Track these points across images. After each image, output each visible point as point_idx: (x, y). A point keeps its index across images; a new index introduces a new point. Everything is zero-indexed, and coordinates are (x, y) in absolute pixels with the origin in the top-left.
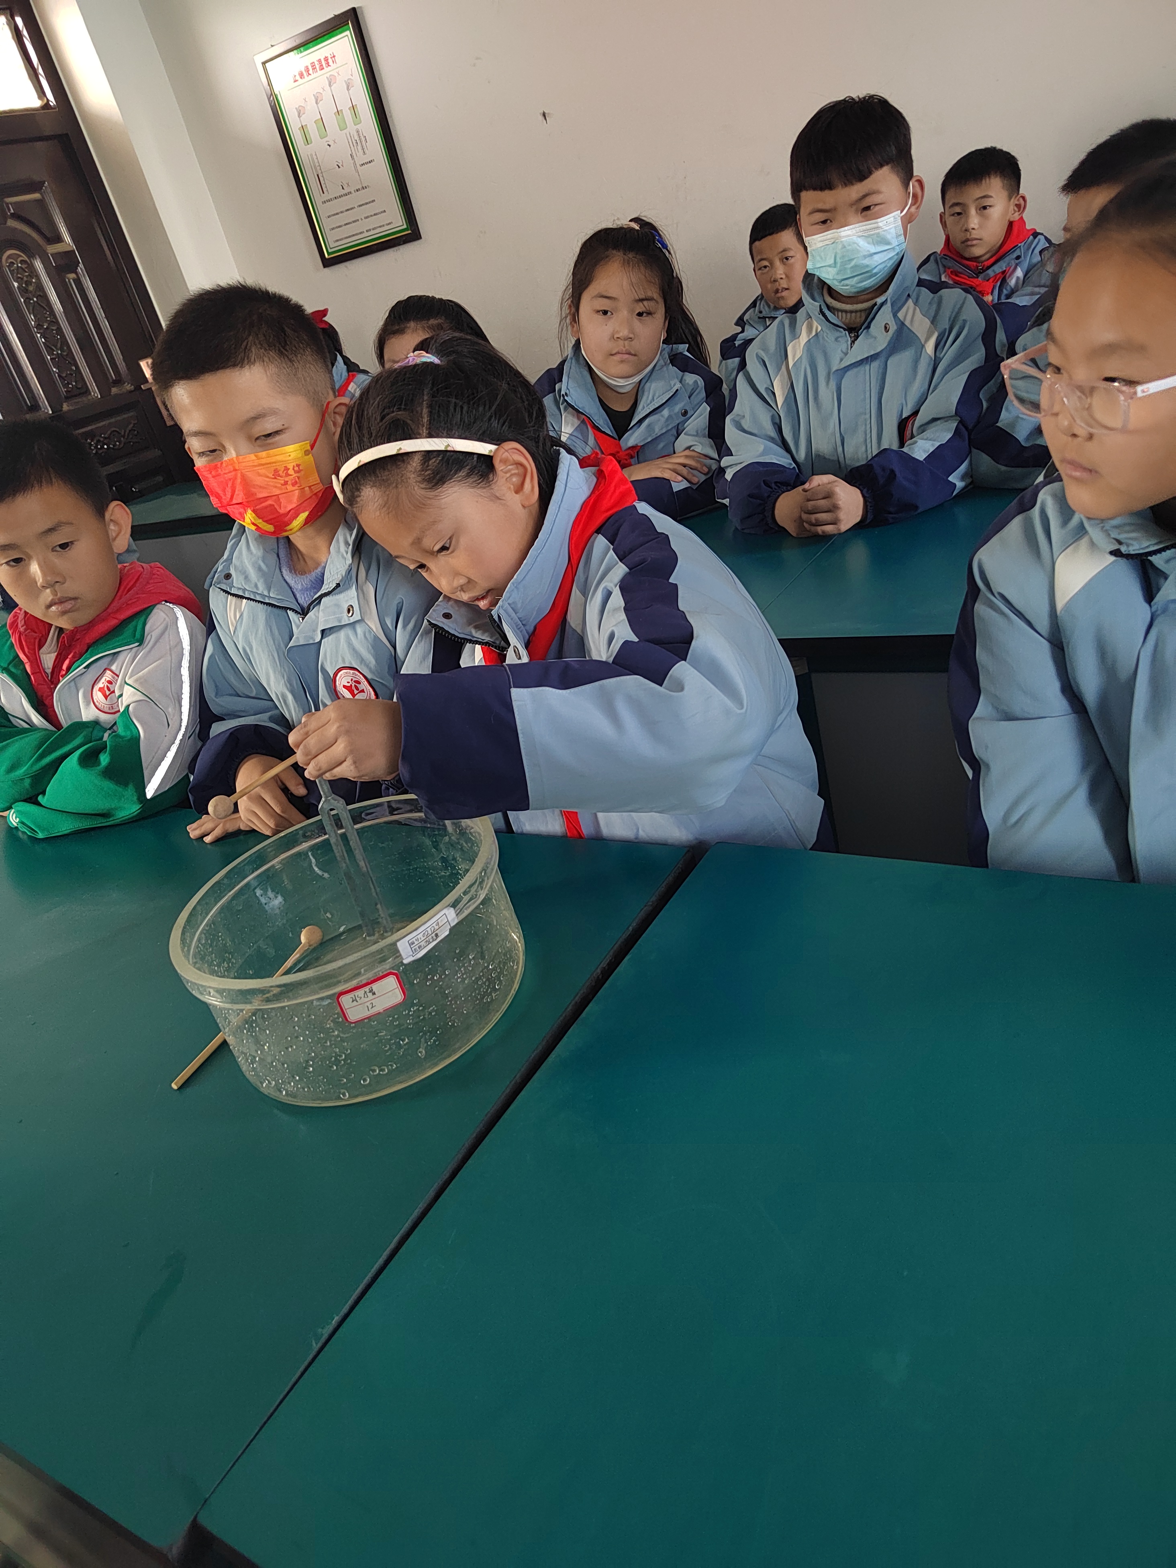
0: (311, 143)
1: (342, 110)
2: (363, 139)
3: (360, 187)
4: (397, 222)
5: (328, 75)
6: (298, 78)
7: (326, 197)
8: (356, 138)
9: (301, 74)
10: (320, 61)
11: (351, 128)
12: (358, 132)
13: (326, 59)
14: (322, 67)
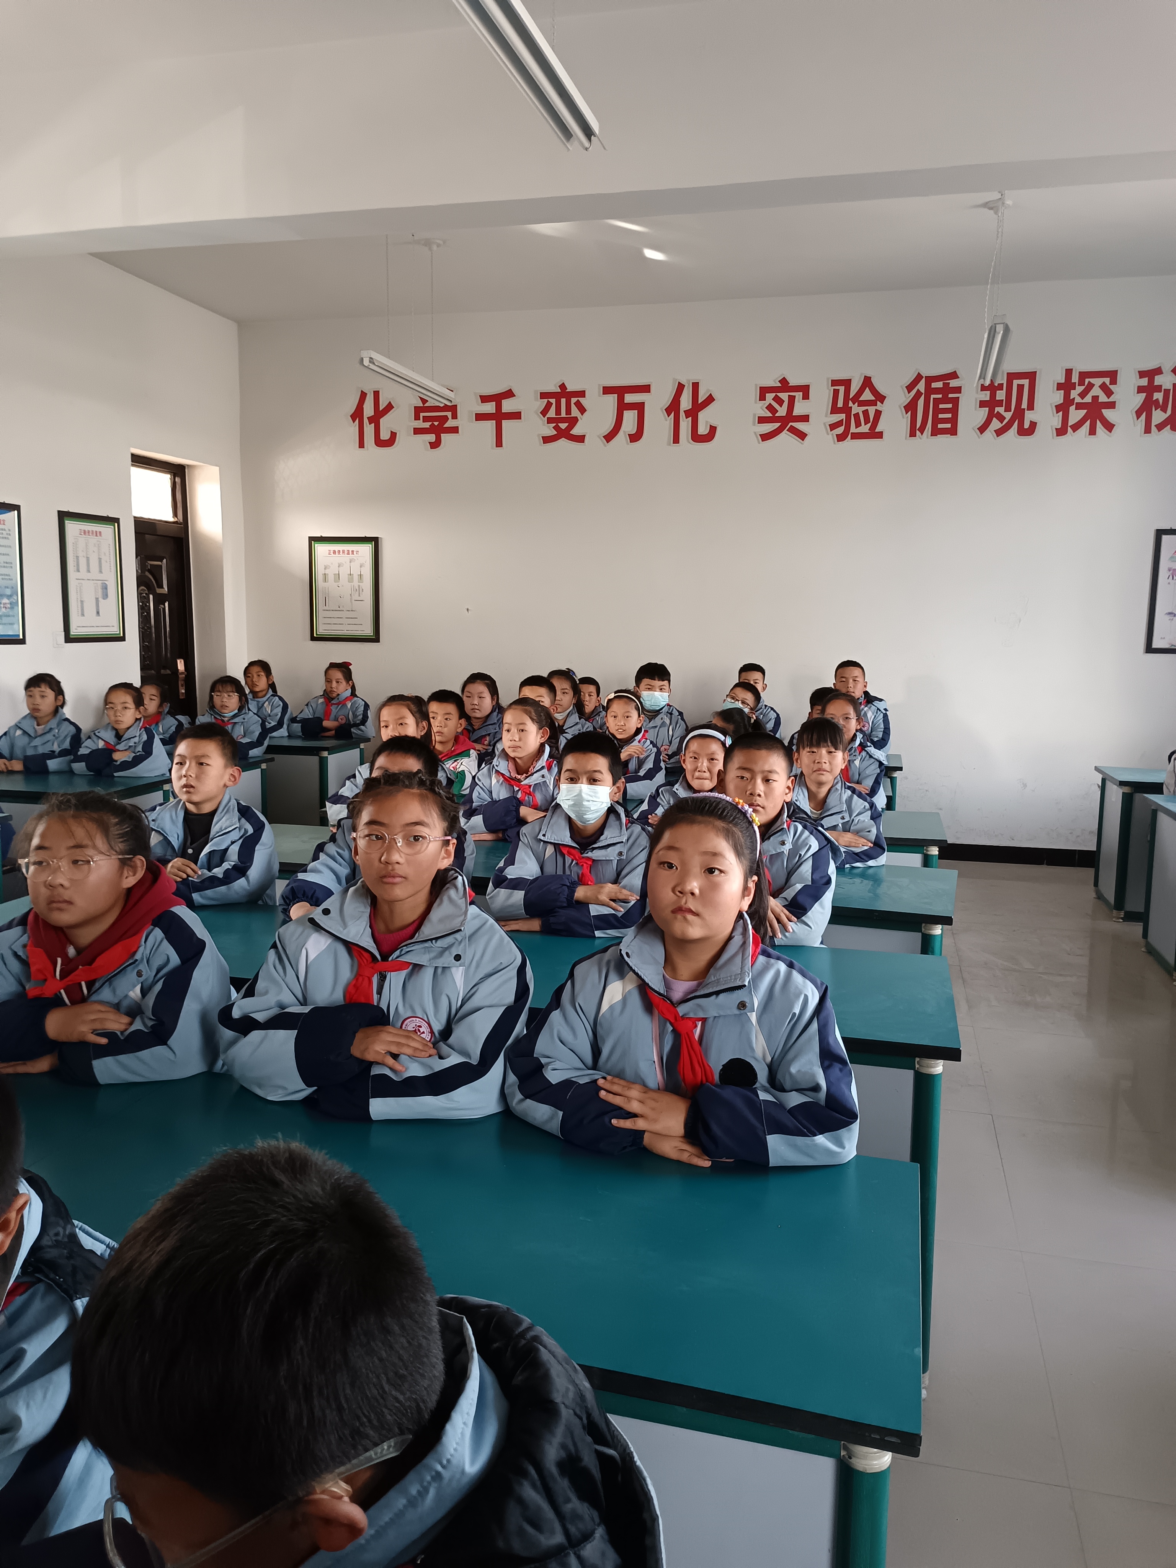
0: (328, 582)
1: (353, 575)
2: (361, 590)
3: (351, 609)
4: (369, 631)
5: (351, 558)
6: (332, 553)
7: (325, 608)
8: (357, 588)
9: (334, 552)
10: (348, 551)
11: (356, 583)
12: (359, 586)
13: (353, 551)
14: (348, 554)
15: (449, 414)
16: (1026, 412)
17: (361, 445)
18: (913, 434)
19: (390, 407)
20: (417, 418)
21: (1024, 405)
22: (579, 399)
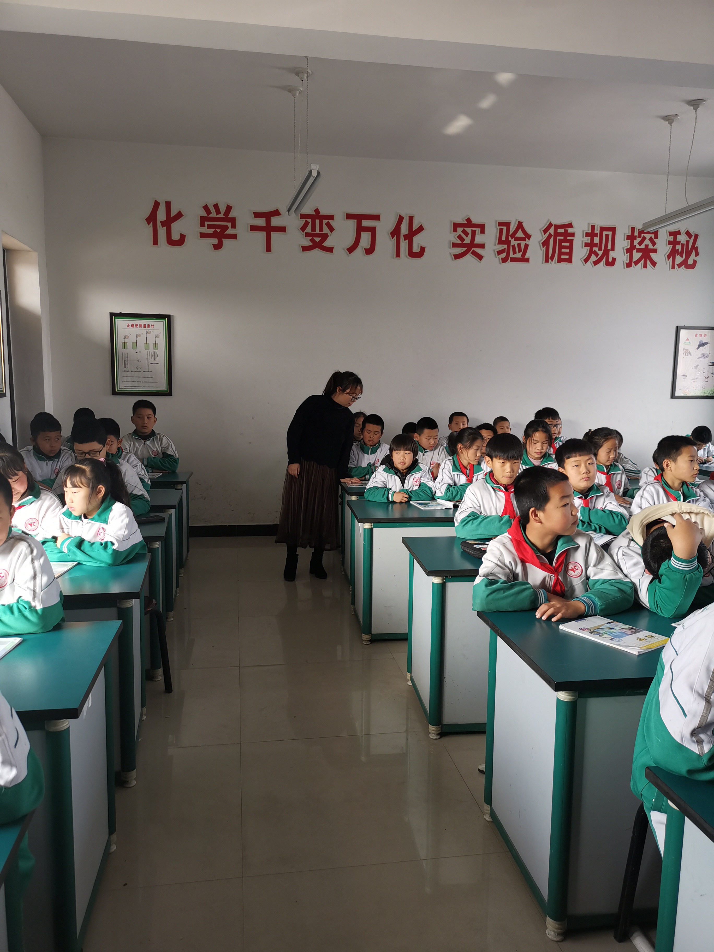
0: (127, 349)
1: (149, 343)
2: (156, 355)
3: (147, 371)
4: (163, 388)
5: (147, 330)
6: (130, 326)
7: (125, 369)
8: (153, 354)
9: (133, 326)
10: (145, 325)
11: (151, 349)
12: (154, 352)
13: (149, 326)
14: (145, 327)
15: (229, 224)
16: (610, 252)
17: (155, 242)
18: (547, 261)
19: (179, 215)
20: (202, 225)
21: (609, 247)
22: (330, 221)
